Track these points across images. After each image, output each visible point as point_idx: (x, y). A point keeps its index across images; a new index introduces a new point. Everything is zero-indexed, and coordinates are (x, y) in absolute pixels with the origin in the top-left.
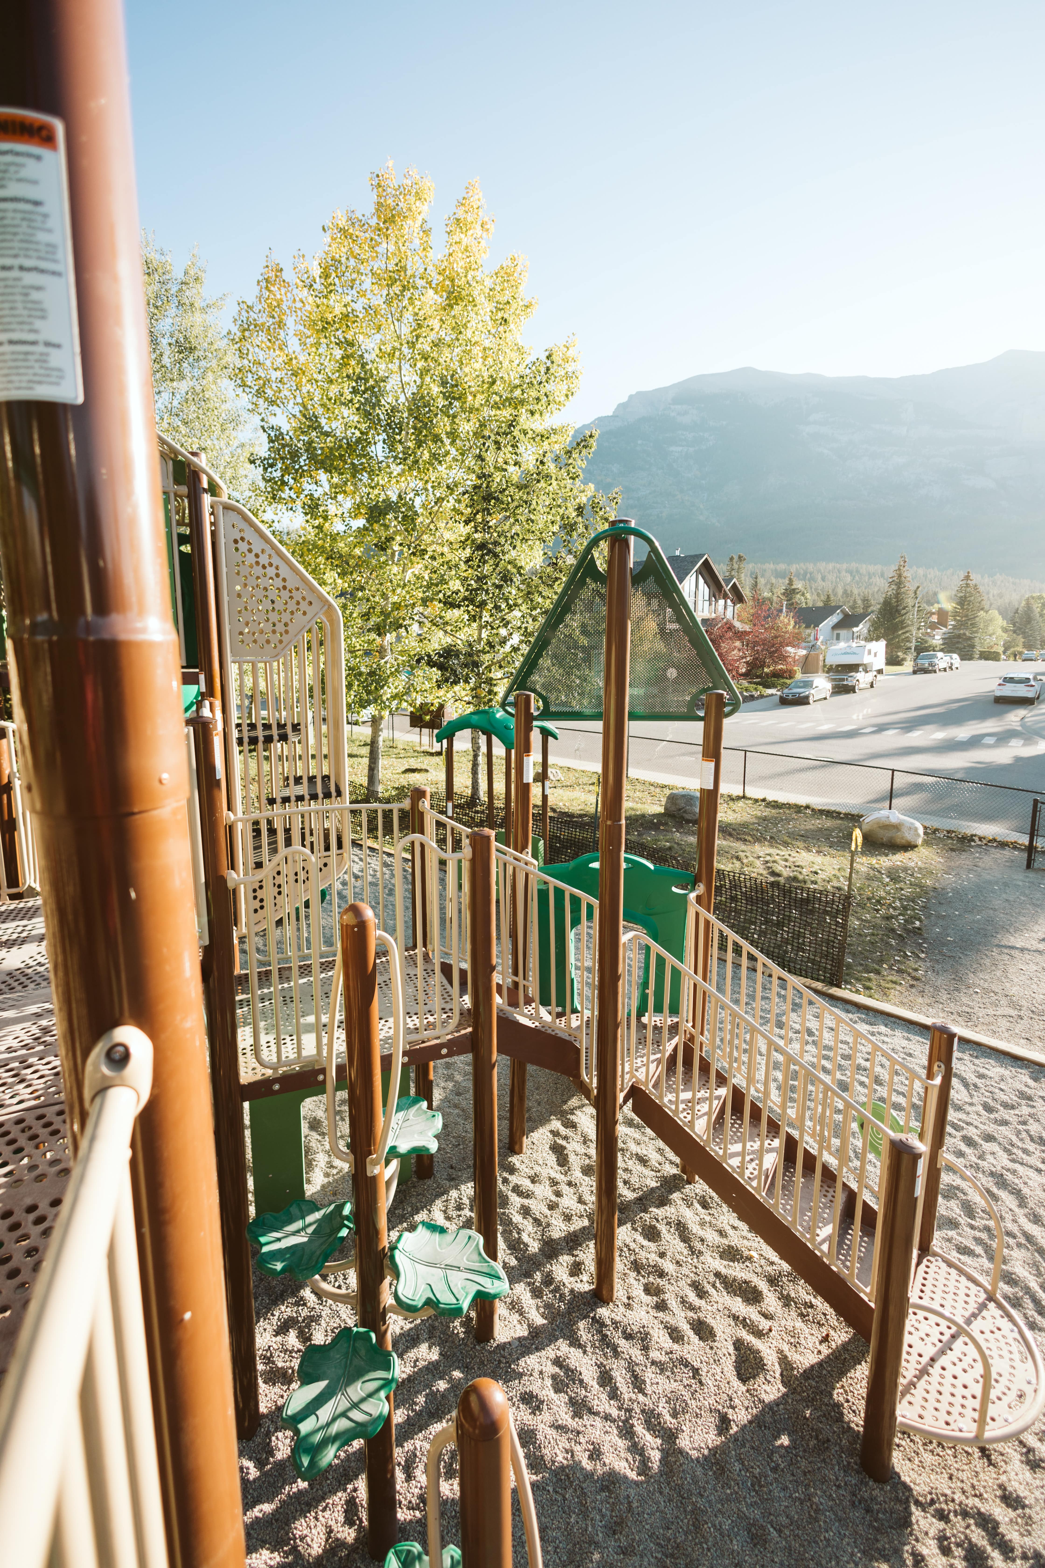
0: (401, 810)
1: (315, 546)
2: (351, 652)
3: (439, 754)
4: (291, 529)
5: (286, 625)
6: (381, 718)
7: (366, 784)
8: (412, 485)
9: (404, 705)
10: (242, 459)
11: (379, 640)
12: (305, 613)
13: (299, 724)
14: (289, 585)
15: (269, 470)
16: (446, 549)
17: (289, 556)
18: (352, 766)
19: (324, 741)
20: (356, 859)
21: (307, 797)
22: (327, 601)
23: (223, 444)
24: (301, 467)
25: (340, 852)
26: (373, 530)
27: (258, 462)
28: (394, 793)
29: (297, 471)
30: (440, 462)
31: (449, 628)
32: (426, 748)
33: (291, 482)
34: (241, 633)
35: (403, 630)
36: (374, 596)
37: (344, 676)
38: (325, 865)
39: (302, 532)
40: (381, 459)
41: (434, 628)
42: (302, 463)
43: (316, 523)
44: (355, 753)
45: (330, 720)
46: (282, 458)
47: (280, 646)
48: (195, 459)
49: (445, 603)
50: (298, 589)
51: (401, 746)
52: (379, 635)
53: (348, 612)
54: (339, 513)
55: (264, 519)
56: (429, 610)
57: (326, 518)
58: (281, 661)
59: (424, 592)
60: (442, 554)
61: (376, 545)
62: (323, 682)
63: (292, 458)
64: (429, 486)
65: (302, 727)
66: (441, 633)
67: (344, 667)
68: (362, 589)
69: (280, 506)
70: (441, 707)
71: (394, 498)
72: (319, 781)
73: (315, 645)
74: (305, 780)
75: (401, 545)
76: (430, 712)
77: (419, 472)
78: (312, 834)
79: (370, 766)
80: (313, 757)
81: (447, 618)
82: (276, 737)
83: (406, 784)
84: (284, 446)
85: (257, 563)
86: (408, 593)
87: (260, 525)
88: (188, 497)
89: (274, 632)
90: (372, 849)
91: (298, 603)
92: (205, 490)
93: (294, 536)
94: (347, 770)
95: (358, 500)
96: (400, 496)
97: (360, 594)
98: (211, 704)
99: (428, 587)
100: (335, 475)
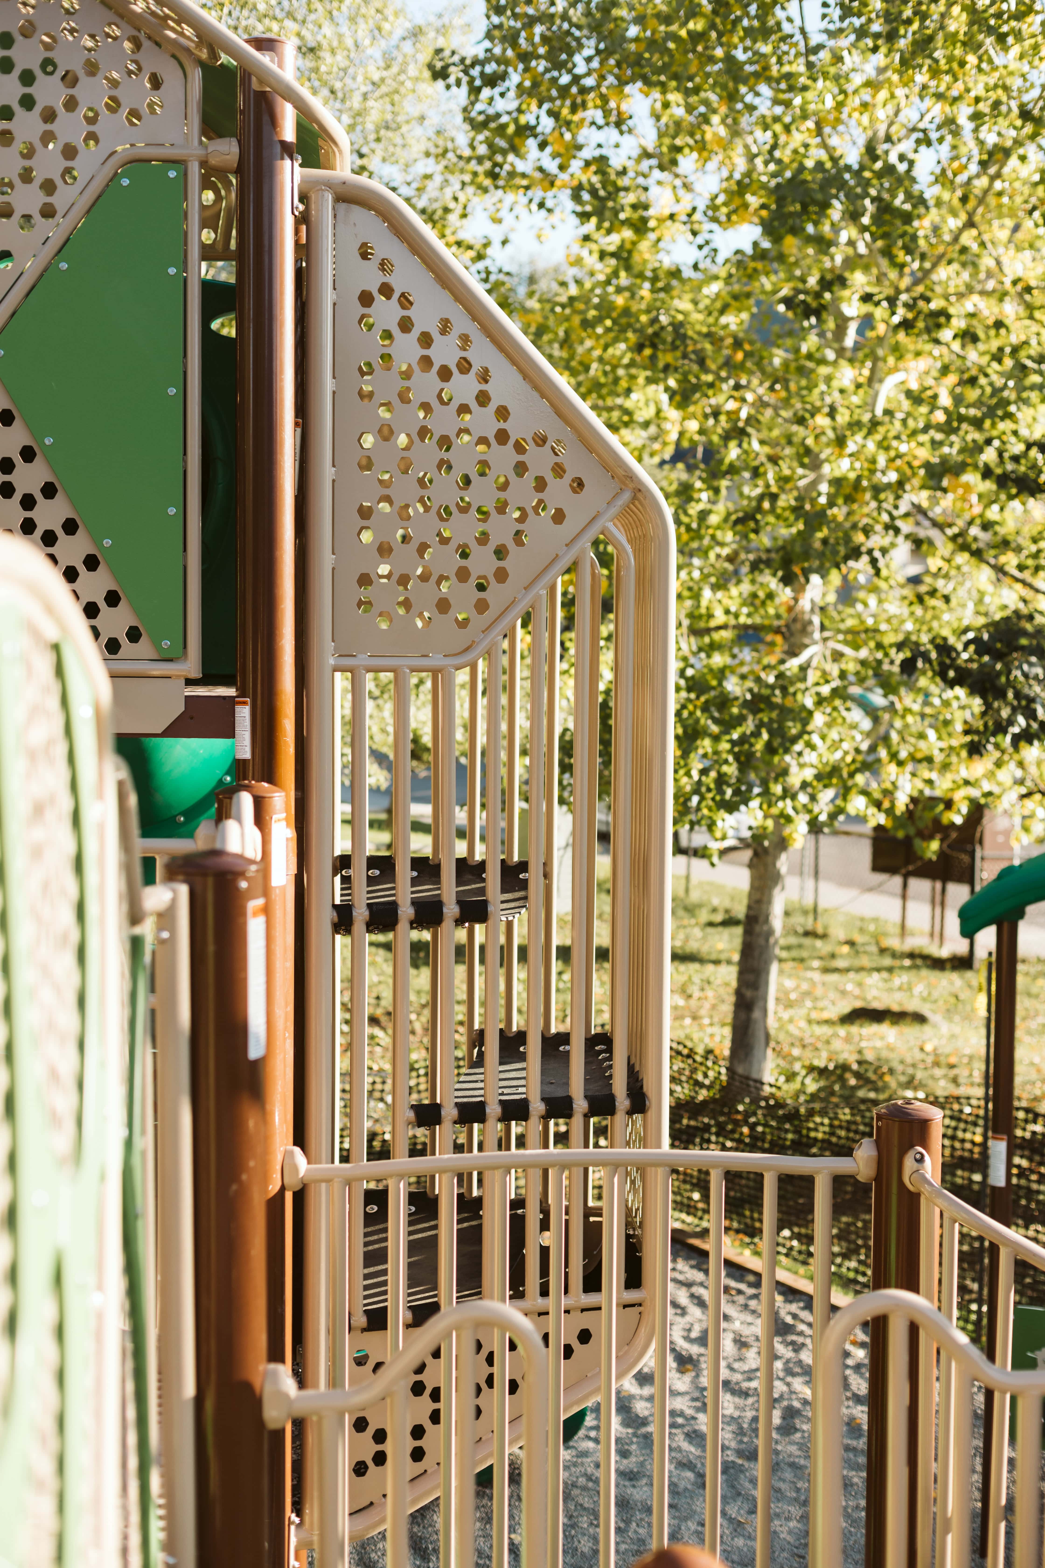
0: (839, 1181)
1: (605, 308)
2: (695, 632)
3: (964, 963)
4: (541, 265)
5: (500, 553)
6: (782, 844)
7: (725, 1050)
8: (910, 115)
9: (857, 804)
10: (412, 70)
11: (786, 594)
12: (559, 517)
13: (523, 866)
14: (516, 429)
15: (486, 93)
16: (1010, 310)
17: (525, 342)
18: (683, 991)
19: (602, 904)
20: (682, 1297)
21: (537, 1107)
22: (630, 477)
23: (363, 30)
24: (576, 79)
25: (632, 1296)
26: (781, 258)
27: (455, 73)
28: (812, 1086)
29: (564, 91)
30: (1001, 38)
31: (1010, 560)
32: (919, 942)
33: (547, 124)
34: (365, 580)
35: (862, 564)
36: (774, 460)
37: (672, 707)
38: (585, 1336)
39: (571, 273)
40: (816, 39)
41: (962, 558)
42: (581, 68)
43: (612, 242)
44: (693, 946)
45: (622, 839)
46: (525, 57)
47: (479, 621)
48: (264, 59)
49: (1003, 481)
50: (541, 440)
51: (839, 933)
52: (787, 580)
53: (694, 509)
54: (682, 209)
55: (462, 235)
56: (947, 502)
57: (640, 227)
58: (481, 665)
59: (935, 444)
60: (999, 325)
61: (788, 302)
62: (606, 728)
63: (551, 57)
64: (963, 114)
65: (534, 876)
66: (984, 576)
67: (673, 678)
68: (737, 433)
69: (510, 197)
70: (977, 811)
71: (852, 157)
72: (577, 1051)
73: (585, 610)
74: (534, 1048)
75: (867, 298)
76: (940, 828)
77: (935, 73)
78: (545, 1225)
79: (738, 993)
80: (564, 953)
81: (1007, 529)
82: (451, 909)
83: (851, 1059)
84: (531, 22)
85: (426, 362)
86: (883, 445)
87: (448, 254)
88: (239, 171)
89: (463, 575)
90: (735, 1269)
91: (541, 484)
92: (287, 149)
93: (545, 285)
94: (669, 1000)
95: (741, 165)
96: (871, 151)
97: (733, 453)
98: (259, 804)
99: (948, 429)
100: (674, 97)
